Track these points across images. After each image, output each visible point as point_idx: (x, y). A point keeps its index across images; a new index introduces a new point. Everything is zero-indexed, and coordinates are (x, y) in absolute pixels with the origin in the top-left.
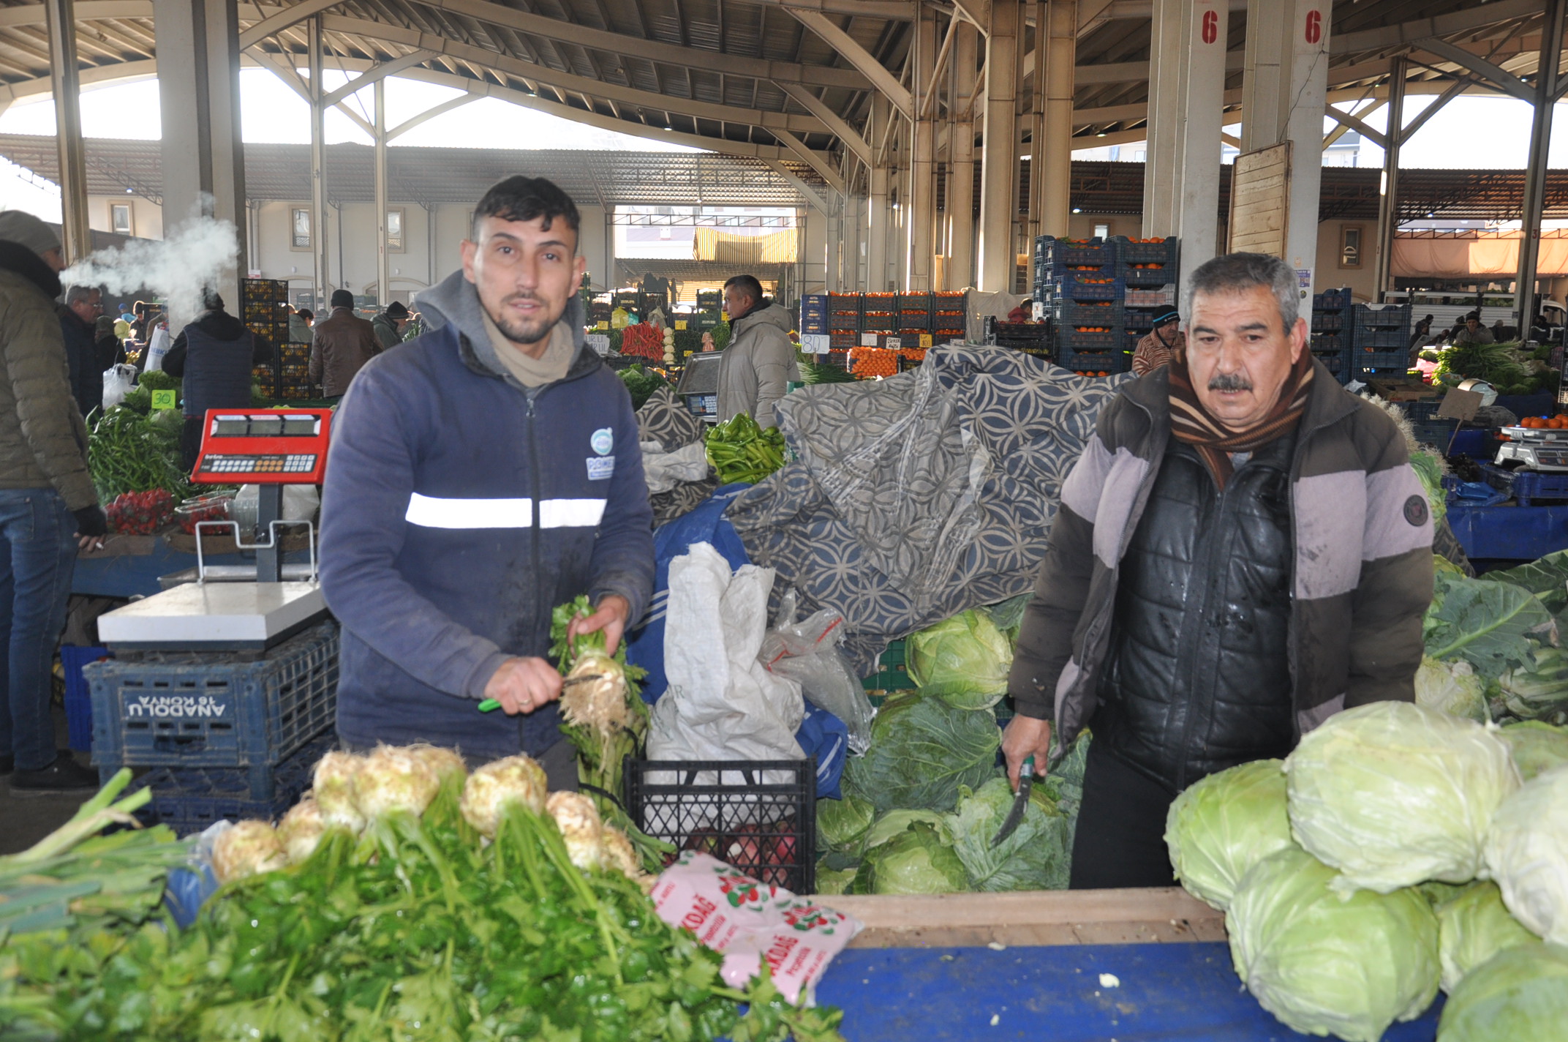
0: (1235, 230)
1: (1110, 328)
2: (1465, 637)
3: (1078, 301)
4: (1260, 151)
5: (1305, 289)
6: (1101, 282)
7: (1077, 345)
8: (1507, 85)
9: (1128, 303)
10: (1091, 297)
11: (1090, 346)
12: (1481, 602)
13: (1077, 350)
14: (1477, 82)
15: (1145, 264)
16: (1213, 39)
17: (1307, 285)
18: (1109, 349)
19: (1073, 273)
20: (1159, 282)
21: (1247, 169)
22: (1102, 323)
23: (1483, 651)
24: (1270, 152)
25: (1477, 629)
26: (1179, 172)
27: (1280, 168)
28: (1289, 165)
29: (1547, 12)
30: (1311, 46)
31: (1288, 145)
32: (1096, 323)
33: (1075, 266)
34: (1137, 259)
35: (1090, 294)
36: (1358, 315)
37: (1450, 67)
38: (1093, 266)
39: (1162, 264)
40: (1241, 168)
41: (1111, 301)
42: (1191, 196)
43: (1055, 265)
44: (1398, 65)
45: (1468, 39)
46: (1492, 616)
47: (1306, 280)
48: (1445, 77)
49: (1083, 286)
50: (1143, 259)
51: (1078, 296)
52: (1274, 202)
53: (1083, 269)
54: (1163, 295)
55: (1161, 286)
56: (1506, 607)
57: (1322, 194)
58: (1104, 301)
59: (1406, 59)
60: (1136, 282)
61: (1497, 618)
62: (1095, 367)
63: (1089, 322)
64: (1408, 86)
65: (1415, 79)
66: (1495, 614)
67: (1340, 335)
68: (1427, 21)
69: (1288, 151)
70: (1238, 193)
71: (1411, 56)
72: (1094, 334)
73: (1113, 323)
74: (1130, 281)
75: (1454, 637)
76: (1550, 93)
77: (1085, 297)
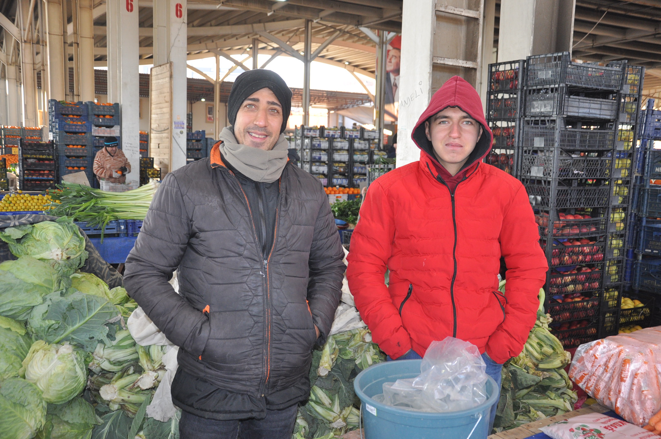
0: (153, 102)
1: (85, 146)
2: (71, 329)
3: (67, 132)
4: (160, 66)
5: (183, 130)
6: (79, 123)
7: (68, 154)
8: (294, 54)
9: (94, 134)
10: (74, 130)
11: (75, 154)
12: (73, 308)
13: (68, 157)
14: (284, 52)
15: (104, 116)
16: (132, 10)
17: (183, 128)
18: (86, 156)
19: (66, 119)
20: (112, 124)
21: (156, 74)
22: (81, 143)
23: (83, 336)
24: (164, 66)
25: (76, 324)
26: (120, 72)
27: (168, 74)
28: (171, 73)
29: (305, 27)
30: (178, 19)
31: (171, 64)
32: (78, 143)
33: (67, 115)
34: (100, 113)
35: (73, 129)
36: (209, 142)
37: (276, 46)
38: (77, 116)
39: (112, 116)
40: (154, 73)
41: (85, 133)
42: (125, 84)
43: (56, 114)
44: (255, 42)
45: (280, 35)
46: (83, 316)
47: (182, 126)
48: (274, 49)
49: (69, 125)
50: (102, 113)
51: (67, 130)
52: (167, 90)
53: (71, 116)
54: (114, 131)
55: (112, 127)
56: (90, 310)
57: (188, 89)
58: (81, 133)
59: (258, 39)
60: (100, 124)
61: (86, 317)
62: (78, 165)
63: (74, 143)
64: (259, 51)
65: (263, 48)
66: (84, 315)
67: (201, 151)
68: (262, 25)
69: (171, 66)
70: (153, 85)
71: (260, 39)
72: (77, 149)
73: (86, 143)
74: (97, 124)
75: (65, 329)
76: (309, 58)
77: (71, 130)
